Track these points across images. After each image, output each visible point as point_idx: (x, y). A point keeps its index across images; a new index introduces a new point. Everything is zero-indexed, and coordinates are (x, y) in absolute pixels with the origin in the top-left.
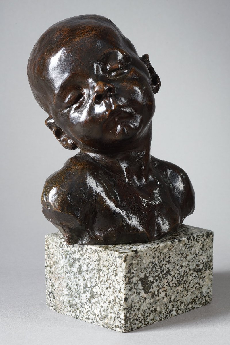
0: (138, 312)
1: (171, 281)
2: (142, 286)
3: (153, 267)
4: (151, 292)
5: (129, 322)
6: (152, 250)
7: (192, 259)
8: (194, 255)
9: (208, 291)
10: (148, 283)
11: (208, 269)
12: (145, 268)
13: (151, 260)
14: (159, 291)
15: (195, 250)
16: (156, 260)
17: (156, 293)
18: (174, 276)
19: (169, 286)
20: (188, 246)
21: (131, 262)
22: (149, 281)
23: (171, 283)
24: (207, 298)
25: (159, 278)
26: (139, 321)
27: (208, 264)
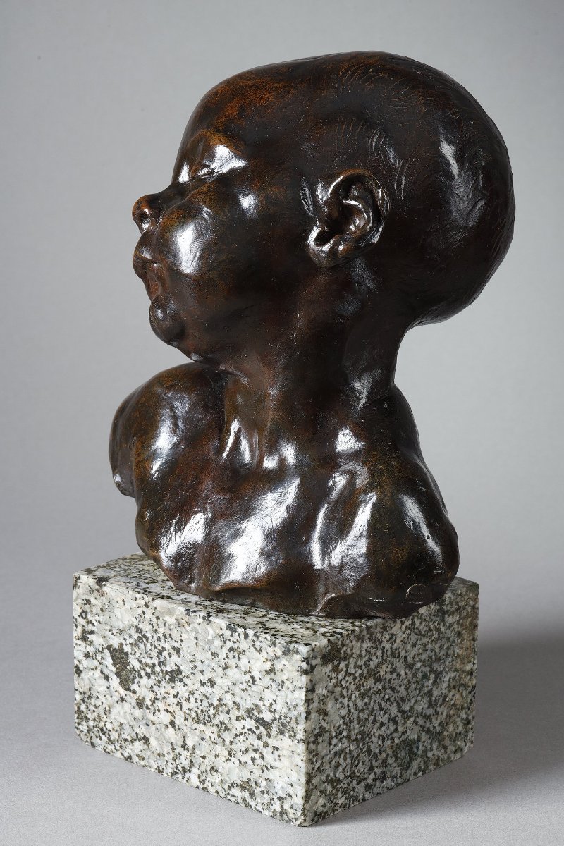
0: (105, 716)
1: (184, 698)
2: (114, 664)
3: (140, 639)
4: (134, 692)
5: (84, 723)
6: (136, 599)
7: (242, 683)
8: (248, 677)
9: (290, 790)
10: (128, 667)
11: (287, 735)
12: (121, 631)
13: (136, 623)
14: (154, 702)
15: (249, 665)
16: (146, 628)
17: (148, 703)
18: (192, 693)
19: (181, 709)
20: (229, 644)
21: (88, 598)
22: (129, 665)
23: (186, 706)
24: (286, 807)
25: (154, 673)
26: (109, 739)
27: (288, 723)
